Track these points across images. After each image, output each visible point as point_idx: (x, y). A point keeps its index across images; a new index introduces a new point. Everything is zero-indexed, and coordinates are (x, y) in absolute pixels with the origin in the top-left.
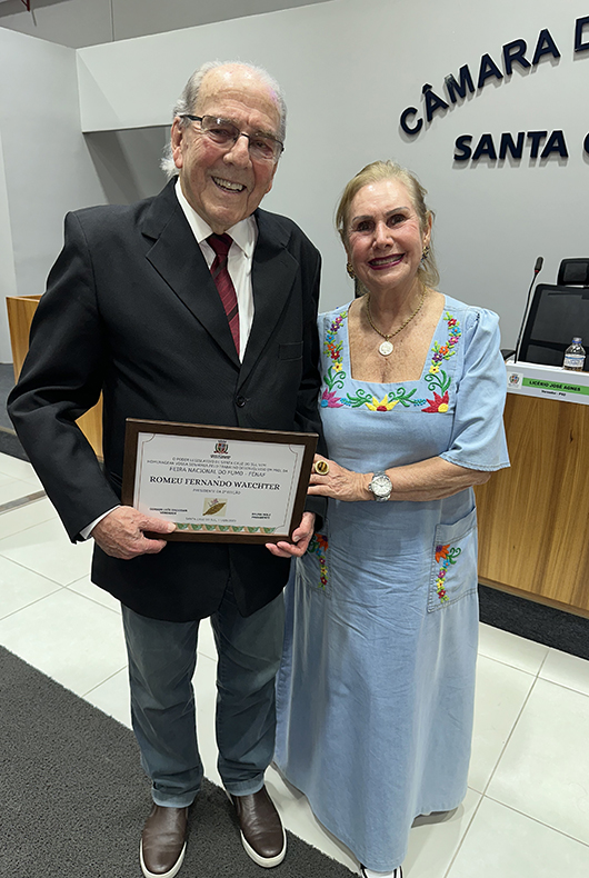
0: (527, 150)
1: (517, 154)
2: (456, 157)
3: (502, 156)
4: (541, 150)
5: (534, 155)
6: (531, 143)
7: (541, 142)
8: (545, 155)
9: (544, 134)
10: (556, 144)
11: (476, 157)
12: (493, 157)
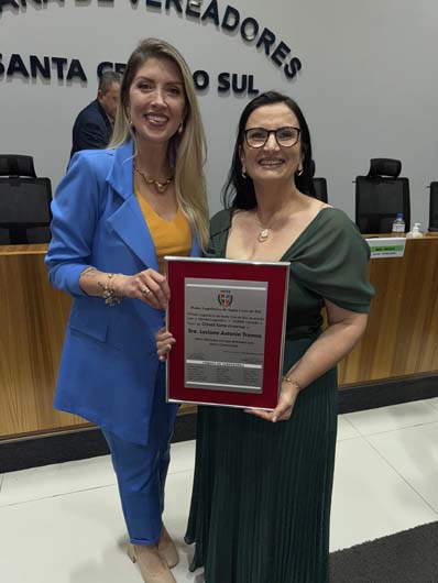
0: (54, 72)
1: (46, 74)
3: (34, 75)
4: (65, 73)
5: (60, 76)
6: (56, 66)
7: (64, 67)
8: (69, 77)
9: (65, 61)
10: (76, 70)
11: (10, 72)
12: (26, 74)
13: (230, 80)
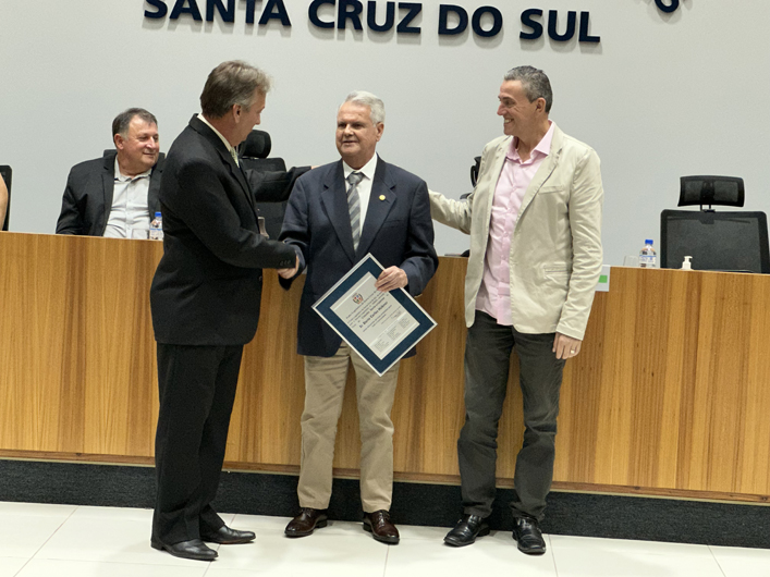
0: (240, 14)
1: (228, 17)
2: (148, 15)
3: (210, 18)
4: (258, 15)
5: (250, 20)
6: (245, 6)
7: (257, 6)
8: (263, 22)
10: (275, 10)
11: (174, 16)
12: (197, 17)
13: (544, 21)
